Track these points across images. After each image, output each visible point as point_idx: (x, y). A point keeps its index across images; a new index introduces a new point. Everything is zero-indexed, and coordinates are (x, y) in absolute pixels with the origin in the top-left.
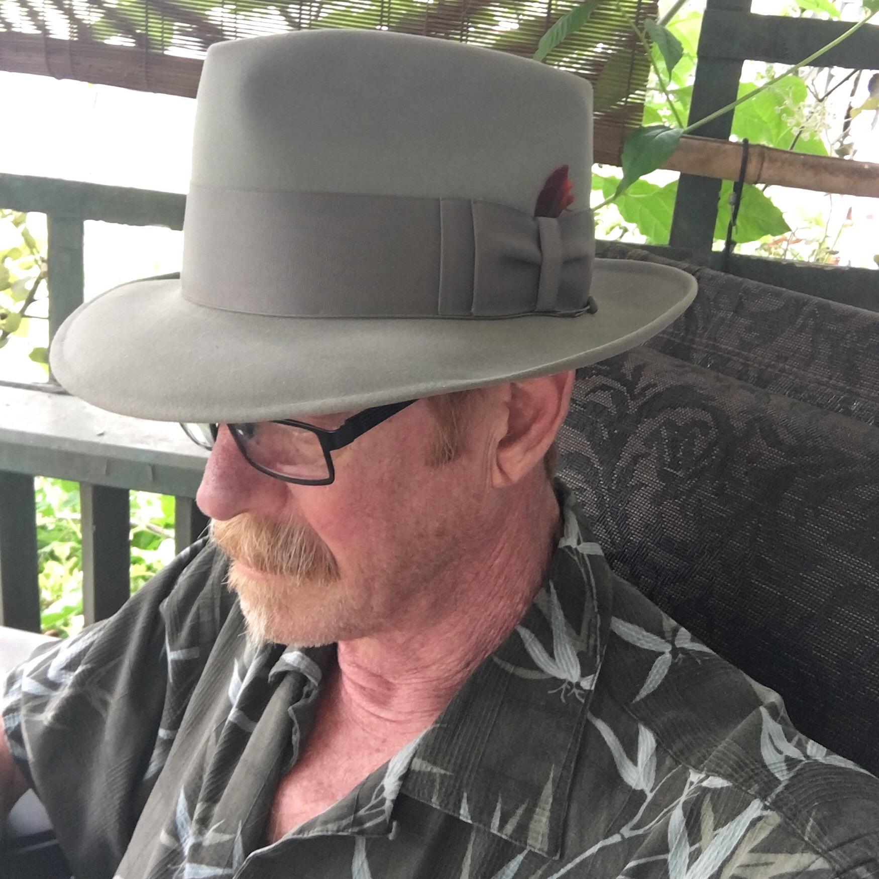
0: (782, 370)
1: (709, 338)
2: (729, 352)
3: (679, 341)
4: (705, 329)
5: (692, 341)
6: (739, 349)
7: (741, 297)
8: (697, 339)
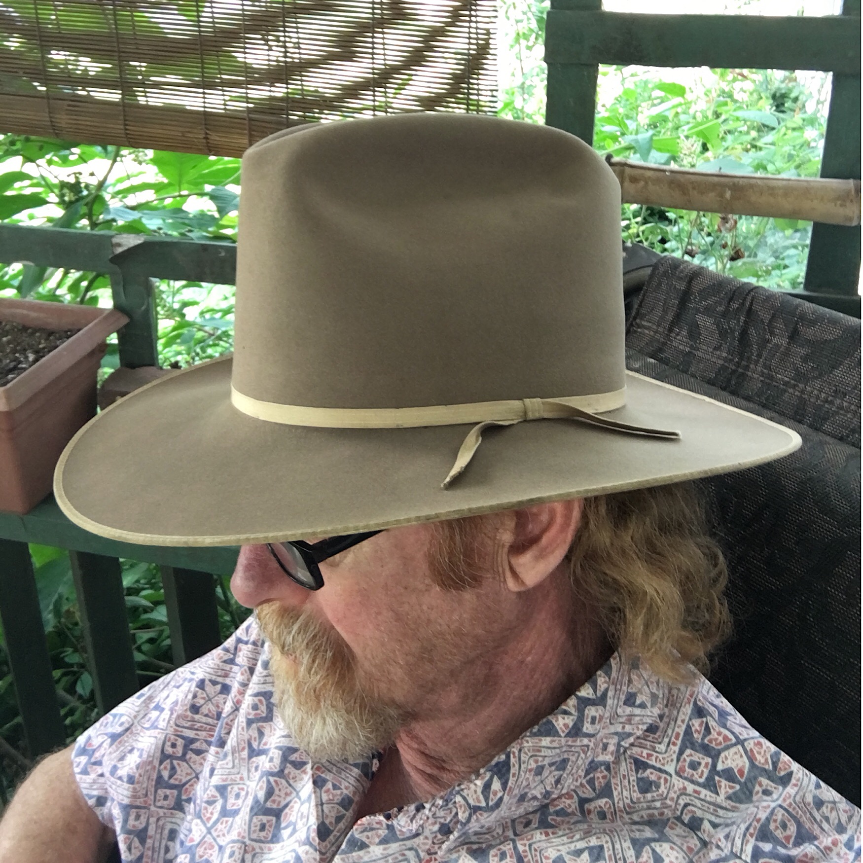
0: (841, 408)
1: (765, 366)
2: (786, 384)
3: (734, 367)
4: (759, 356)
5: (747, 368)
6: (795, 381)
7: (797, 323)
8: (752, 366)
